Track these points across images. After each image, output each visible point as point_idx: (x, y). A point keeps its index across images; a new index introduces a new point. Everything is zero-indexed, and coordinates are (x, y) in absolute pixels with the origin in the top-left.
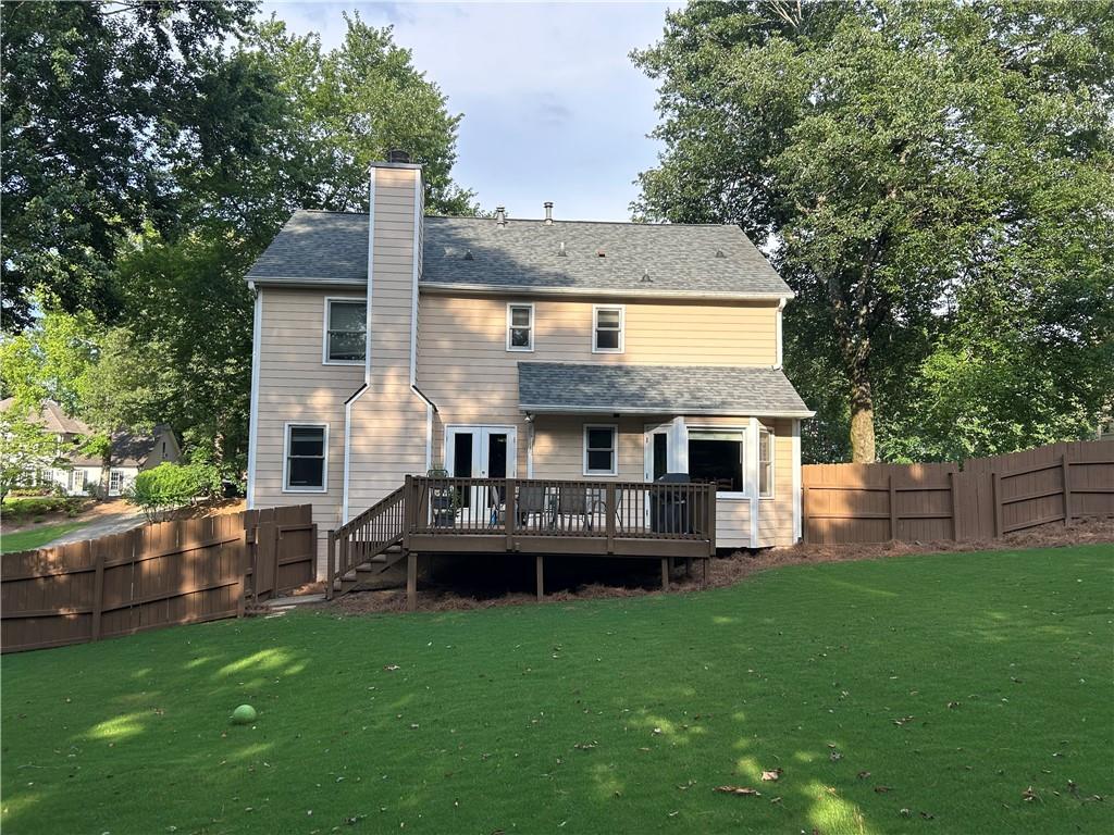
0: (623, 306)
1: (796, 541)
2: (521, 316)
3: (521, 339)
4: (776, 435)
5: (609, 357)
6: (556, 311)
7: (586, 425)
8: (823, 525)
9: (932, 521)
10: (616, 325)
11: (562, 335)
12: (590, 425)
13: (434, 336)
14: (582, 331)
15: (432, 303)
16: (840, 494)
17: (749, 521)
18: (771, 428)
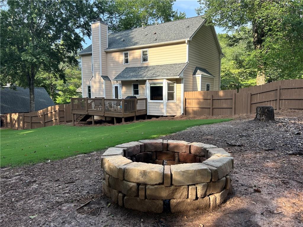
0: (148, 49)
1: (182, 114)
2: (126, 55)
3: (127, 61)
4: (177, 83)
5: (145, 64)
6: (133, 53)
7: (132, 83)
8: (190, 110)
9: (226, 109)
10: (147, 55)
11: (135, 60)
12: (134, 83)
13: (110, 63)
14: (139, 58)
15: (109, 55)
16: (196, 101)
17: (163, 108)
18: (174, 82)
